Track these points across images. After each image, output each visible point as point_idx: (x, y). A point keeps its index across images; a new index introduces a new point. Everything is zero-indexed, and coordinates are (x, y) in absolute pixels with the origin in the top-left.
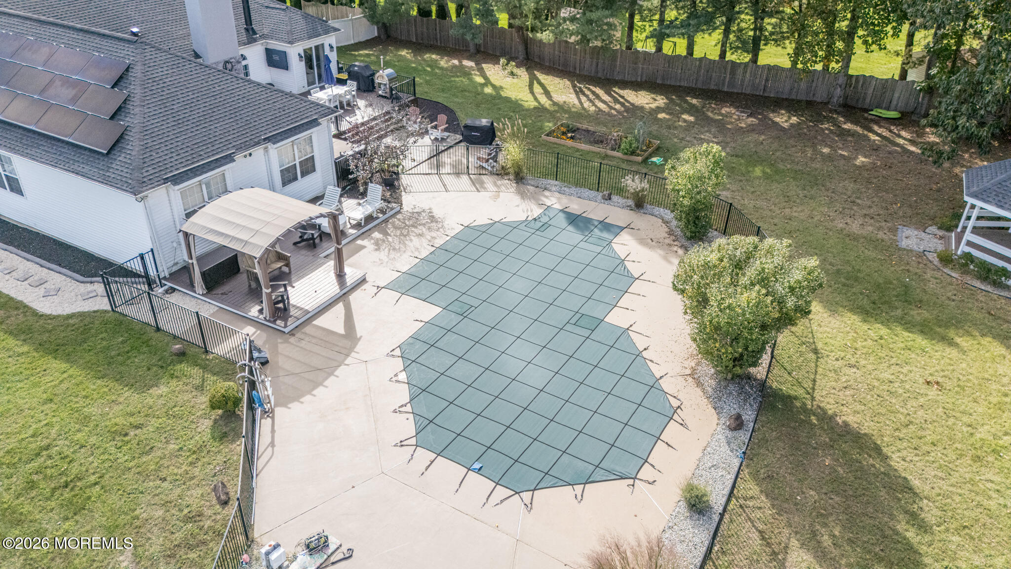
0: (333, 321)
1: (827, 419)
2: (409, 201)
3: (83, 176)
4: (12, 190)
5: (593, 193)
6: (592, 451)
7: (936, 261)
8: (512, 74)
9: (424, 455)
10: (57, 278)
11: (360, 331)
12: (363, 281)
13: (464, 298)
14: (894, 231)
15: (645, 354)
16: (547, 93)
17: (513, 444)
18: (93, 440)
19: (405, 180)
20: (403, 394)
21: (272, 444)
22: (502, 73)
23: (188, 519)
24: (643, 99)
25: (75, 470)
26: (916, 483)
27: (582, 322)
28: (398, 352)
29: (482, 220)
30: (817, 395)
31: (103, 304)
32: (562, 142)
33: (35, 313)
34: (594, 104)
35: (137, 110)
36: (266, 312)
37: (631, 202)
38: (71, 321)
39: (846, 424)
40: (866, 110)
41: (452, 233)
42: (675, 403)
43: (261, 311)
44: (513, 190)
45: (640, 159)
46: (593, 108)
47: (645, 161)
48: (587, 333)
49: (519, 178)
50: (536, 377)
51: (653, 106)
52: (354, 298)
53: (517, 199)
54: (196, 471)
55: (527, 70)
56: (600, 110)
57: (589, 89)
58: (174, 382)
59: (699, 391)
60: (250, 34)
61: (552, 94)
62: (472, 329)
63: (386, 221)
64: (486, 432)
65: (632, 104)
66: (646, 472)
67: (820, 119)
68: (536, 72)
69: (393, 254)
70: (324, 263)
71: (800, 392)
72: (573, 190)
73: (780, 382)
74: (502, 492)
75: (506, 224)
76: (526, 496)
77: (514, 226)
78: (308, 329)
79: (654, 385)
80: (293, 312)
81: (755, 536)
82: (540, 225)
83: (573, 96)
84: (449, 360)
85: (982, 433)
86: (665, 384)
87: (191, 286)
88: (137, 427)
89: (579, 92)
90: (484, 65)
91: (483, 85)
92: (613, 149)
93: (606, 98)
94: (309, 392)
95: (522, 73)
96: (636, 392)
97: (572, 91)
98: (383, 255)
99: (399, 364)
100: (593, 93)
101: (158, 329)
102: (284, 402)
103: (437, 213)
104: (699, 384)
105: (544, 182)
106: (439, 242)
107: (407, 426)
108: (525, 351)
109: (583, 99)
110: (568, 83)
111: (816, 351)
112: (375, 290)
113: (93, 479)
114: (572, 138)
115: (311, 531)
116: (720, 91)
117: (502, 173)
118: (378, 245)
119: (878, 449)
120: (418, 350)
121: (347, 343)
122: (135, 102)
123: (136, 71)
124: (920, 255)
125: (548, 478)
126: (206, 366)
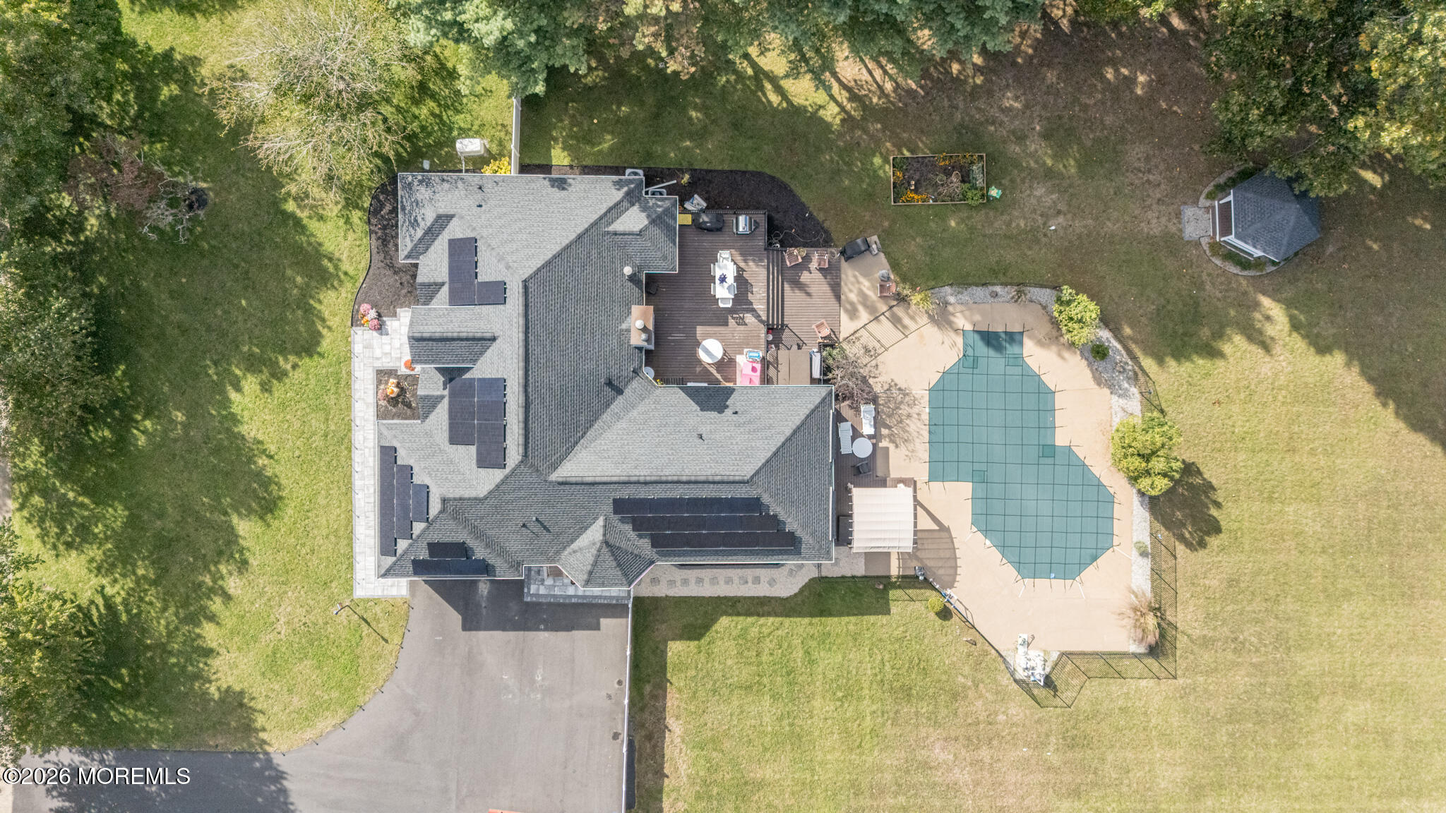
0: (925, 521)
5: (980, 292)
6: (1092, 542)
7: (1208, 251)
9: (1029, 582)
11: (944, 521)
13: (976, 467)
15: (1086, 462)
17: (1059, 555)
20: (996, 554)
23: (968, 656)
28: (974, 528)
31: (807, 574)
32: (912, 203)
35: (789, 520)
41: (926, 403)
44: (926, 318)
45: (983, 200)
47: (987, 198)
48: (1052, 460)
53: (935, 332)
54: (950, 637)
58: (897, 604)
66: (1116, 541)
69: (910, 445)
74: (1068, 582)
76: (1078, 578)
79: (1099, 485)
82: (971, 360)
84: (1001, 520)
85: (1238, 427)
86: (1104, 481)
88: (906, 632)
94: (956, 574)
96: (1092, 493)
98: (902, 447)
99: (981, 536)
102: (950, 584)
103: (900, 382)
106: (926, 417)
107: (1011, 571)
112: (927, 486)
114: (916, 191)
118: (895, 442)
119: (1199, 471)
120: (984, 520)
121: (944, 534)
122: (782, 517)
123: (766, 499)
124: (1198, 244)
125: (1082, 566)
126: (899, 587)
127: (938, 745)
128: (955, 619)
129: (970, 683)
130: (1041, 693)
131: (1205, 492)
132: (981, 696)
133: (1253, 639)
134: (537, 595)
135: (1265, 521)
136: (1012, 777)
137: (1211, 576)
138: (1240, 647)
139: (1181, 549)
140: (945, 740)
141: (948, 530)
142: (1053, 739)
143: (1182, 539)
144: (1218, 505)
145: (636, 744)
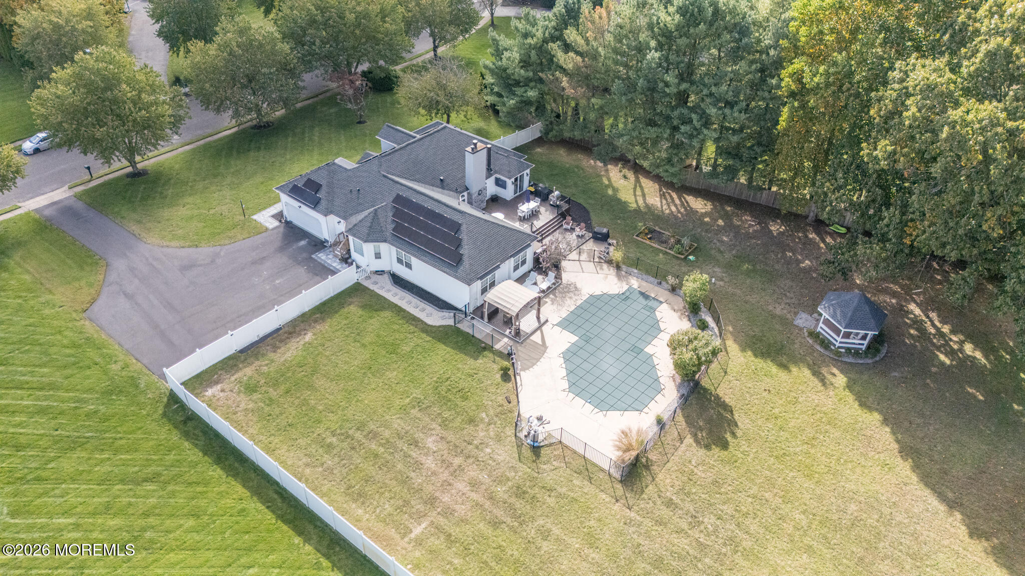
0: (536, 338)
1: (718, 398)
2: (565, 277)
3: (447, 274)
4: (406, 266)
5: (652, 279)
6: (629, 401)
7: (806, 334)
8: (625, 177)
9: (571, 395)
10: (429, 308)
11: (548, 343)
12: (547, 321)
13: (588, 334)
14: (796, 314)
15: (657, 367)
16: (644, 195)
17: (602, 395)
18: (463, 377)
19: (564, 264)
20: (564, 373)
21: (521, 385)
22: (620, 175)
23: (499, 406)
24: (699, 205)
25: (461, 387)
26: (739, 424)
27: (635, 350)
28: (562, 355)
29: (598, 293)
30: (718, 390)
31: (451, 322)
32: (644, 241)
33: (426, 324)
34: (669, 206)
35: (466, 247)
36: (513, 333)
37: (670, 288)
38: (441, 329)
39: (724, 401)
40: (828, 225)
41: (584, 299)
42: (663, 387)
43: (510, 332)
44: (614, 274)
45: (683, 257)
46: (667, 211)
47: (686, 258)
48: (636, 355)
49: (618, 267)
50: (613, 371)
51: (703, 211)
52: (544, 328)
53: (615, 280)
54: (499, 391)
55: (634, 173)
56: (672, 212)
57: (669, 194)
58: (484, 359)
59: (673, 383)
60: (490, 171)
61: (647, 196)
62: (590, 348)
63: (555, 289)
64: (593, 390)
65: (691, 208)
66: (646, 410)
67: (799, 229)
68: (641, 177)
69: (559, 307)
70: (530, 311)
71: (713, 388)
72: (644, 276)
73: (705, 383)
74: (596, 410)
75: (609, 295)
76: (604, 412)
77: (613, 297)
78: (528, 341)
79: (657, 380)
80: (522, 333)
81: (676, 433)
82: (625, 297)
83: (658, 199)
84: (581, 361)
85: (776, 411)
86: (661, 380)
87: (482, 318)
88: (476, 374)
89: (663, 196)
90: (609, 166)
91: (607, 187)
92: (670, 249)
93: (677, 202)
94: (532, 367)
95: (631, 175)
96: (649, 381)
97: (658, 195)
98: (555, 307)
99: (562, 360)
100: (671, 196)
101: (473, 336)
102: (524, 369)
103: (578, 286)
104: (674, 381)
105: (630, 269)
106: (579, 303)
107: (566, 385)
108: (609, 360)
109: (664, 202)
110: (657, 187)
111: (726, 372)
112: (552, 326)
113: (467, 390)
114: (650, 239)
115: (538, 414)
116: (747, 201)
117: (610, 262)
118: (553, 301)
119: (732, 412)
120: (569, 356)
121: (543, 348)
122: (464, 243)
123: (463, 228)
124: (801, 329)
125: (612, 408)
126: (494, 353)
127: (434, 438)
128: (510, 385)
129: (487, 420)
130: (527, 453)
131: (729, 425)
132: (487, 431)
133: (709, 526)
134: (320, 258)
135: (765, 467)
136: (461, 486)
137: (701, 469)
138: (695, 522)
139: (689, 440)
140: (442, 438)
141: (546, 348)
142: (510, 484)
143: (695, 436)
144: (734, 434)
145: (281, 332)
